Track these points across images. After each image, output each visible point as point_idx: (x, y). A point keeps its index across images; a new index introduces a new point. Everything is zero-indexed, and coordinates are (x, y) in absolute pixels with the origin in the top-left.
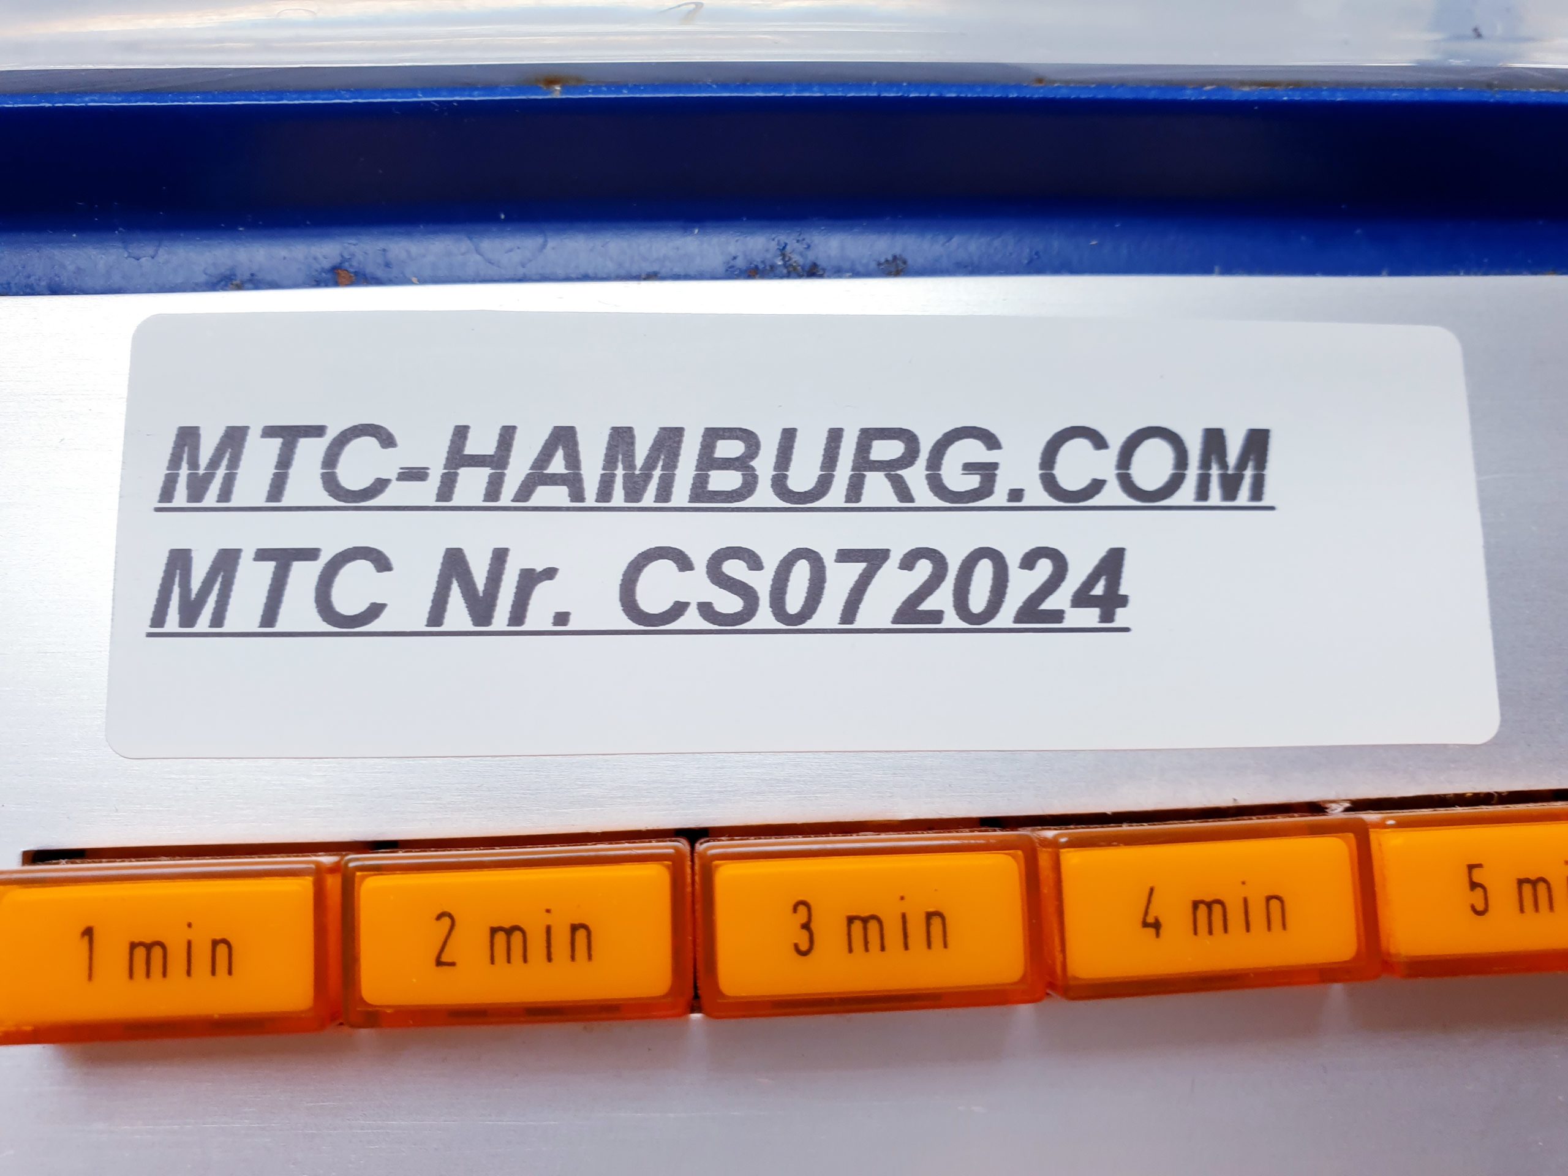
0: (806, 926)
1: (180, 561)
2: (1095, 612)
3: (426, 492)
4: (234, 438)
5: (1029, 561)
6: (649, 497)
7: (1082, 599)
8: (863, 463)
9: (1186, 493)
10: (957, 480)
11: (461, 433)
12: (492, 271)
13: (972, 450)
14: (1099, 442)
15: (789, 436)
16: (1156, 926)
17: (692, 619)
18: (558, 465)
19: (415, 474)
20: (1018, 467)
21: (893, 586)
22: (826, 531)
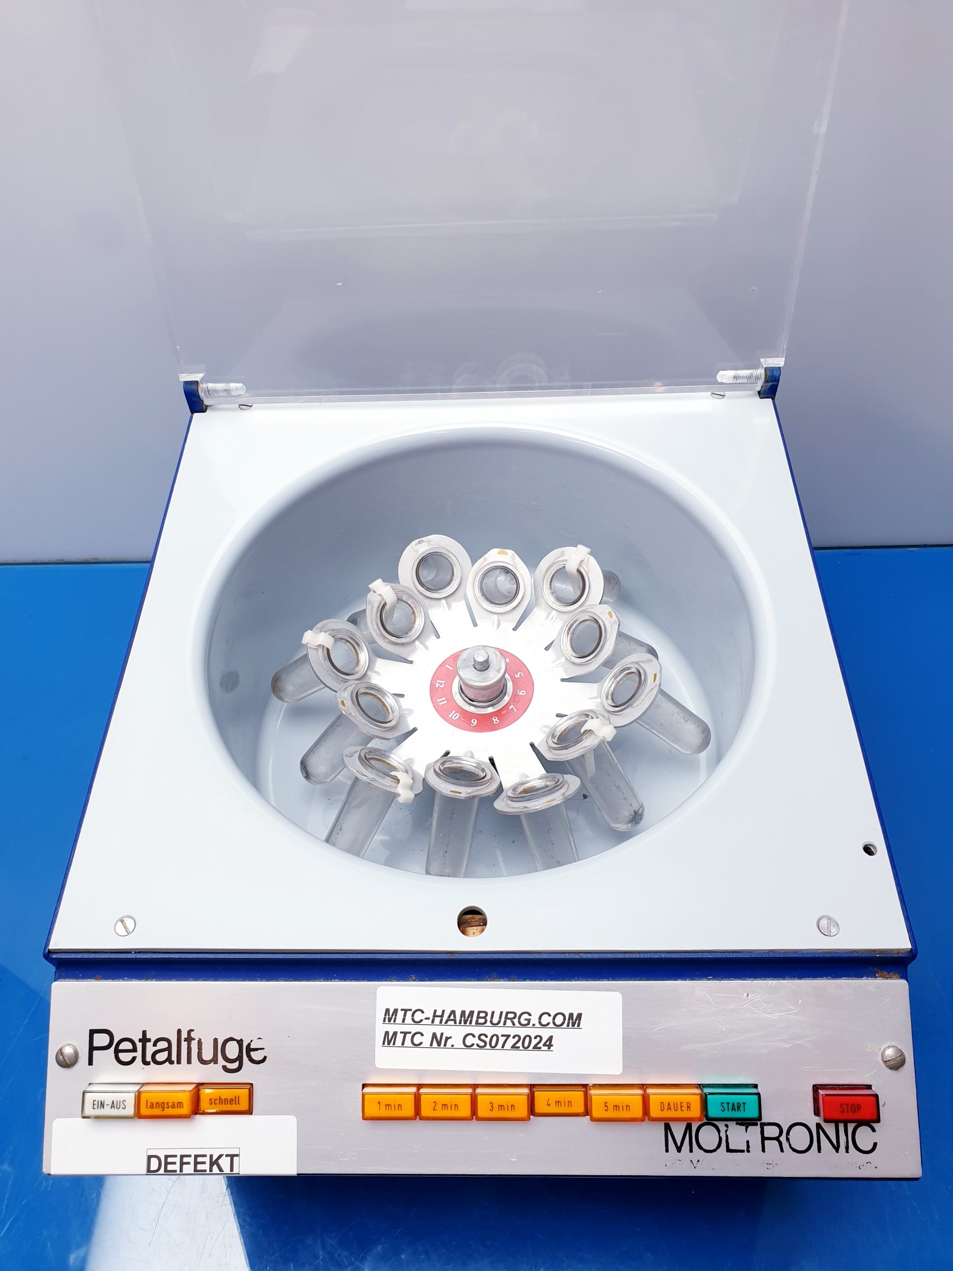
0: (492, 1106)
1: (387, 1033)
2: (547, 1047)
3: (429, 1022)
4: (396, 1011)
5: (535, 1038)
6: (468, 1024)
7: (545, 1045)
8: (506, 1018)
9: (565, 1025)
10: (524, 1022)
11: (435, 1011)
13: (526, 1016)
14: (550, 1015)
15: (493, 1013)
16: (550, 1105)
17: (475, 1047)
19: (427, 1019)
20: (534, 1020)
21: (511, 1041)
22: (499, 1031)
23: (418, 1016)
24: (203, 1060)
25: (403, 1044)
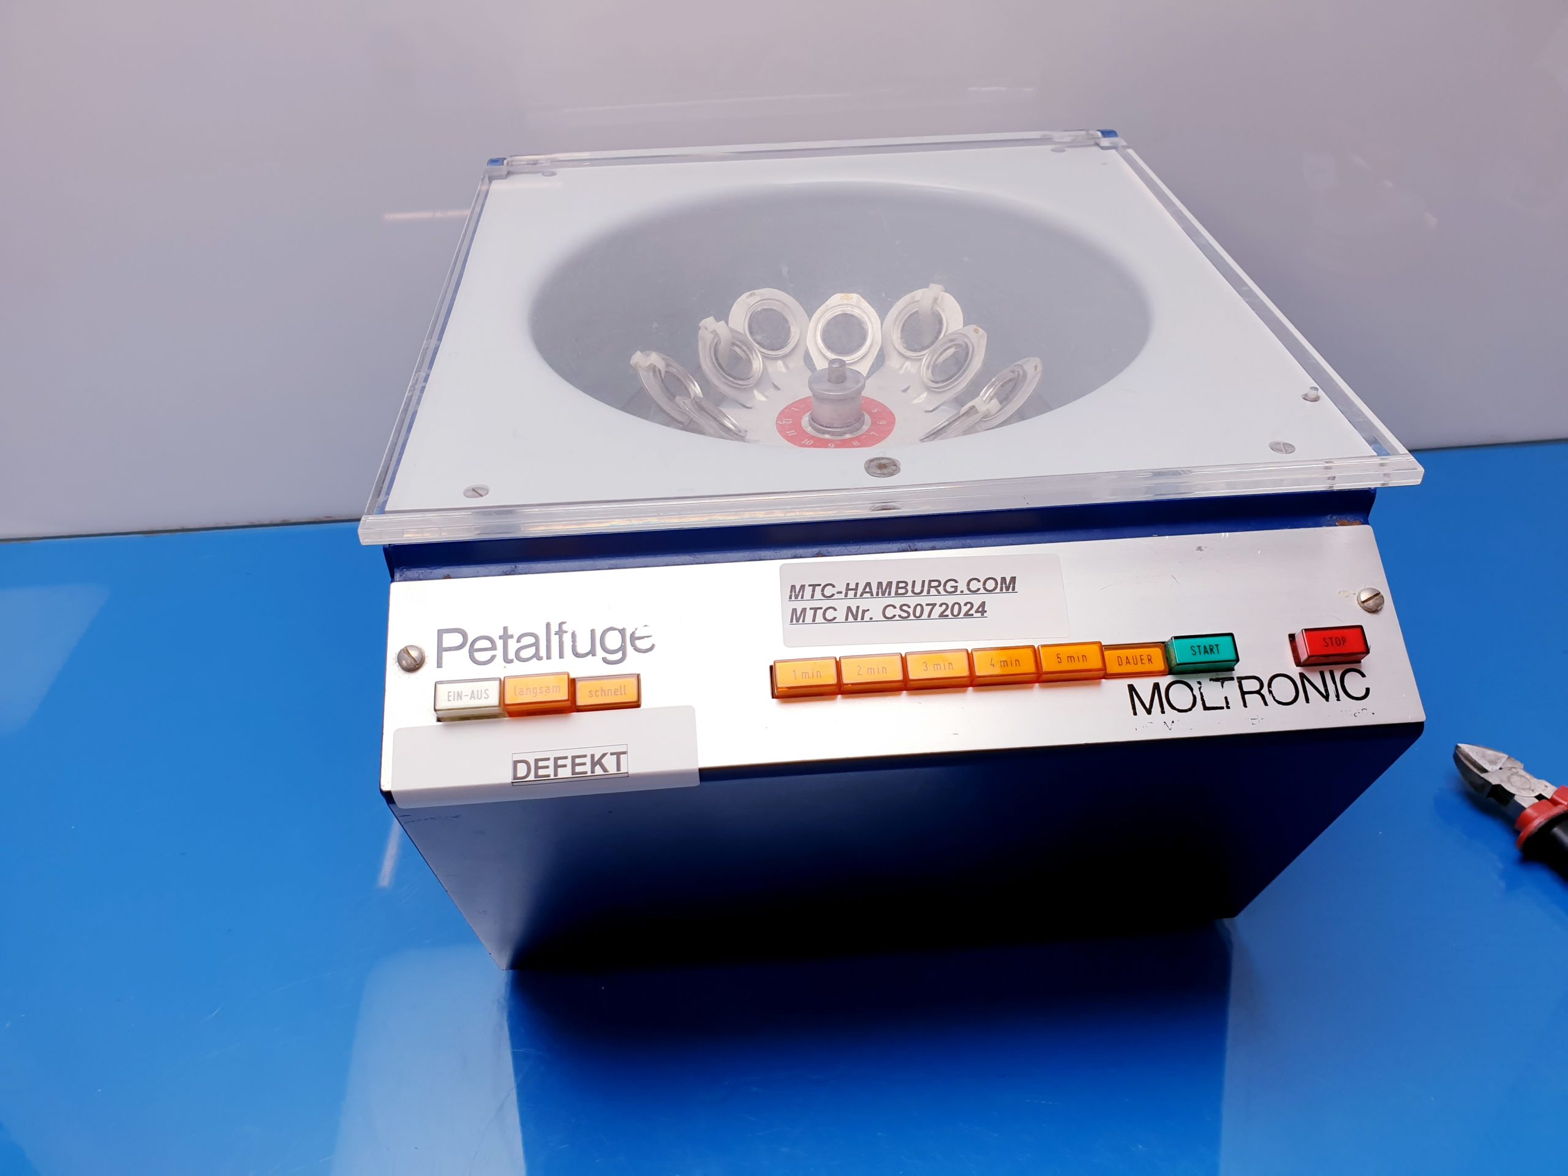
0: (926, 666)
1: (794, 610)
3: (842, 596)
4: (803, 587)
5: (966, 604)
6: (886, 595)
7: (977, 611)
8: (930, 587)
9: (998, 590)
10: (949, 589)
11: (848, 584)
12: (850, 553)
13: (953, 583)
14: (979, 581)
15: (914, 582)
16: (993, 665)
17: (897, 618)
18: (868, 589)
19: (841, 593)
20: (962, 586)
21: (938, 611)
22: (923, 600)
23: (828, 592)
24: (577, 653)
25: (814, 620)
